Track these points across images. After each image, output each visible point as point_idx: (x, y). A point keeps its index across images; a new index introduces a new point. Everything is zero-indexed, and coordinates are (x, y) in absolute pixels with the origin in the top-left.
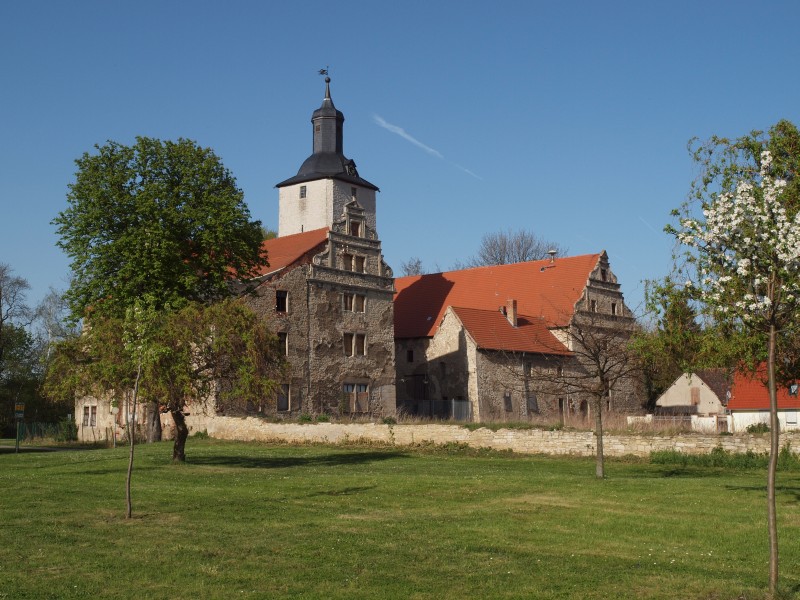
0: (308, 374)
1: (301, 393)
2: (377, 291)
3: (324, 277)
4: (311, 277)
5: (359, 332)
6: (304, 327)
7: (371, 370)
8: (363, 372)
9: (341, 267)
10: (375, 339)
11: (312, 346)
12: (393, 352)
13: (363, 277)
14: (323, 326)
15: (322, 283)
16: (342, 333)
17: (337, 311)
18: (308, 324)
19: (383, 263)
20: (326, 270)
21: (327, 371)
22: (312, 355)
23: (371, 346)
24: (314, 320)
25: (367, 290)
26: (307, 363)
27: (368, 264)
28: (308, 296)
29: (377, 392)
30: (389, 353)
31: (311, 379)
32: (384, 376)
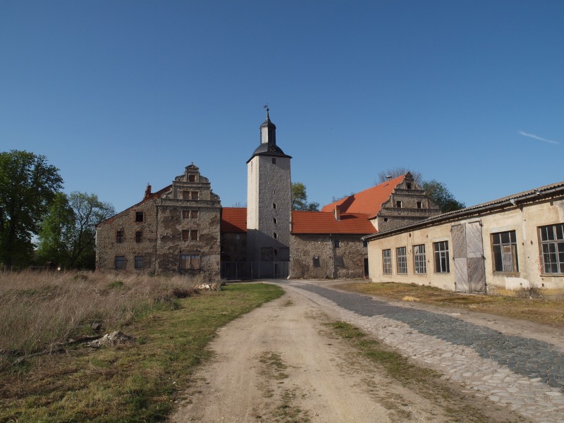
0: (156, 251)
1: (150, 260)
2: (207, 208)
3: (168, 203)
4: (160, 204)
5: (193, 229)
6: (154, 229)
7: (201, 247)
8: (195, 249)
9: (181, 197)
10: (205, 232)
11: (159, 237)
12: (219, 238)
13: (197, 201)
14: (166, 227)
15: (167, 207)
16: (181, 230)
17: (177, 219)
18: (157, 226)
19: (211, 193)
20: (170, 200)
21: (169, 249)
22: (159, 242)
23: (202, 235)
24: (161, 225)
25: (199, 208)
26: (155, 246)
27: (201, 195)
28: (157, 213)
29: (206, 258)
30: (216, 239)
31: (158, 253)
32: (211, 250)
